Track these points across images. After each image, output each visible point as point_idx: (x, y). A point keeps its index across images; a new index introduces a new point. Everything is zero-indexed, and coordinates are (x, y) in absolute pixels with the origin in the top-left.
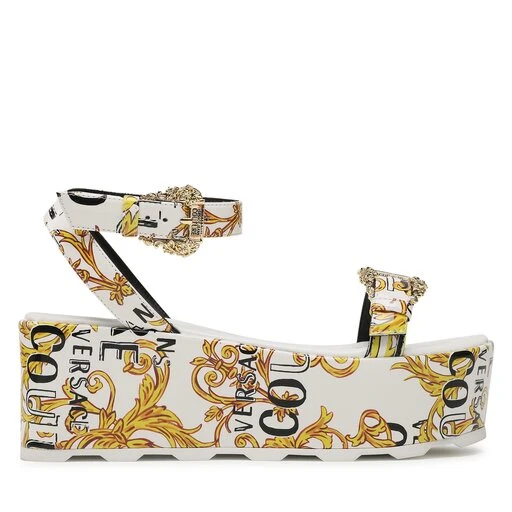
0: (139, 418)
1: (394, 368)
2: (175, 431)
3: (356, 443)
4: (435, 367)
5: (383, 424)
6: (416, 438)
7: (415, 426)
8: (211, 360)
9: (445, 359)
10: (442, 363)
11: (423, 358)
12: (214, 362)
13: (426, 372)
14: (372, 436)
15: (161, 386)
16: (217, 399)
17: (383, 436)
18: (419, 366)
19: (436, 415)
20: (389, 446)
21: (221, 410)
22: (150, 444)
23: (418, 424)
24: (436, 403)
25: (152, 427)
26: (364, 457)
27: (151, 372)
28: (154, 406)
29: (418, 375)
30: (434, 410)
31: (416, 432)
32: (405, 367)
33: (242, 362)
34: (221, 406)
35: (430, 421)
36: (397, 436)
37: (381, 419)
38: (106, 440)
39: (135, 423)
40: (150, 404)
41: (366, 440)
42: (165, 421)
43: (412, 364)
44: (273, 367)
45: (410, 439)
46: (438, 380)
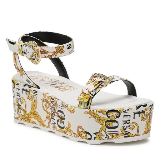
0: (32, 114)
1: (85, 113)
2: (40, 120)
3: (77, 136)
4: (100, 115)
5: (84, 131)
6: (95, 138)
7: (94, 134)
8: (45, 100)
9: (104, 112)
10: (103, 113)
11: (95, 111)
12: (46, 101)
13: (96, 116)
14: (81, 135)
15: (36, 105)
16: (48, 113)
17: (84, 135)
18: (94, 113)
19: (102, 131)
20: (86, 139)
21: (49, 117)
22: (35, 123)
23: (96, 133)
24: (102, 127)
25: (35, 118)
26: (80, 141)
27: (33, 100)
28: (35, 111)
29: (93, 116)
30: (101, 129)
31: (95, 136)
32: (88, 113)
33: (52, 102)
34: (49, 115)
35: (100, 133)
36: (89, 136)
37: (83, 129)
38: (26, 119)
39: (31, 116)
40: (34, 111)
41: (79, 136)
42: (38, 117)
43: (91, 113)
44: (58, 106)
45: (93, 138)
46: (102, 119)
